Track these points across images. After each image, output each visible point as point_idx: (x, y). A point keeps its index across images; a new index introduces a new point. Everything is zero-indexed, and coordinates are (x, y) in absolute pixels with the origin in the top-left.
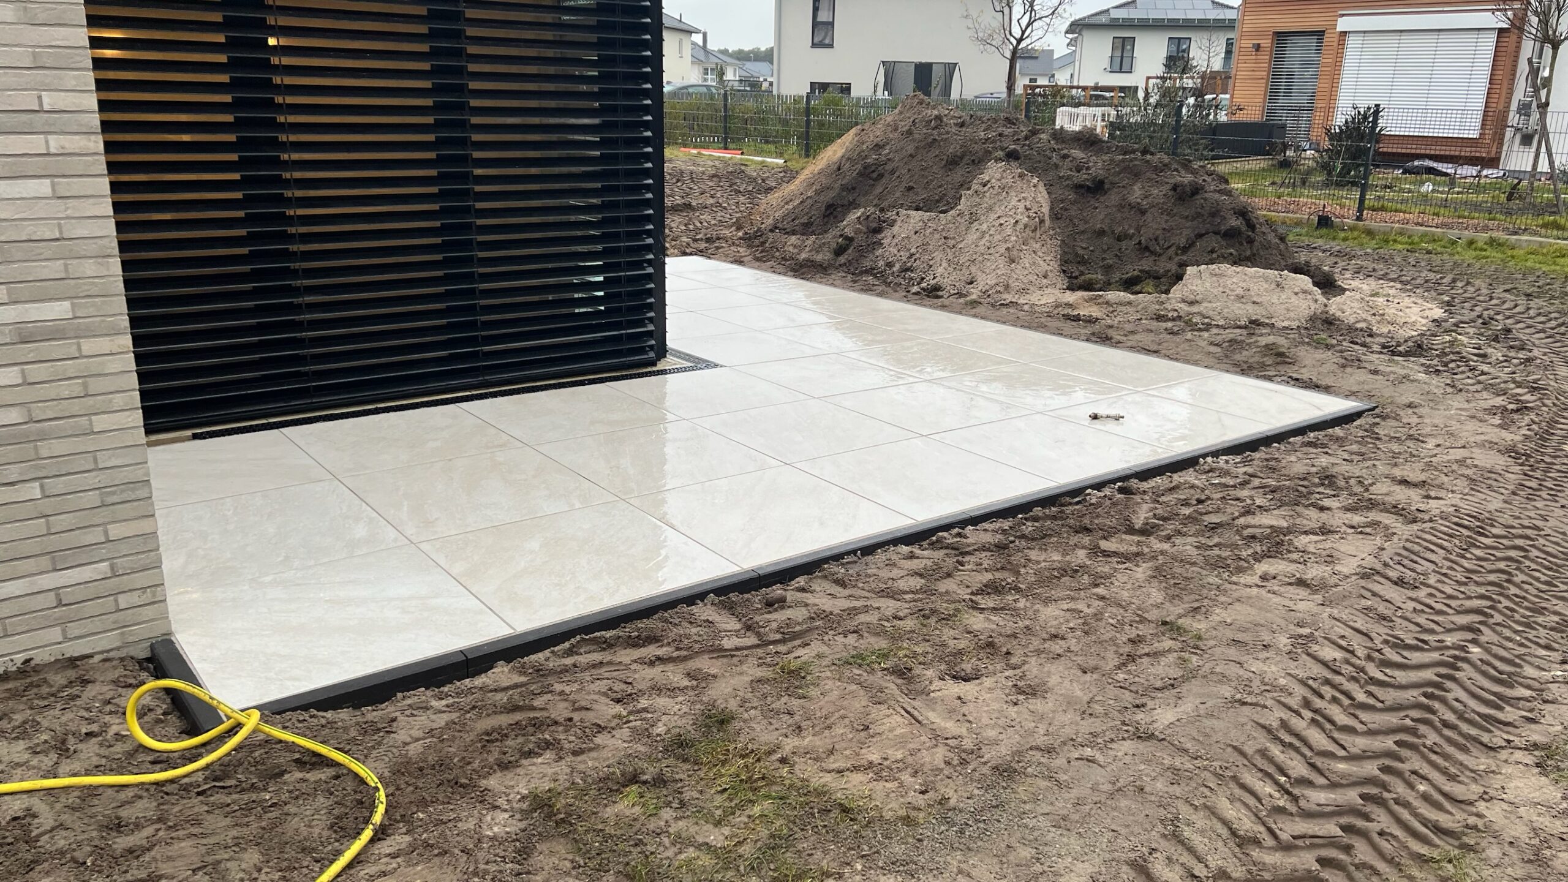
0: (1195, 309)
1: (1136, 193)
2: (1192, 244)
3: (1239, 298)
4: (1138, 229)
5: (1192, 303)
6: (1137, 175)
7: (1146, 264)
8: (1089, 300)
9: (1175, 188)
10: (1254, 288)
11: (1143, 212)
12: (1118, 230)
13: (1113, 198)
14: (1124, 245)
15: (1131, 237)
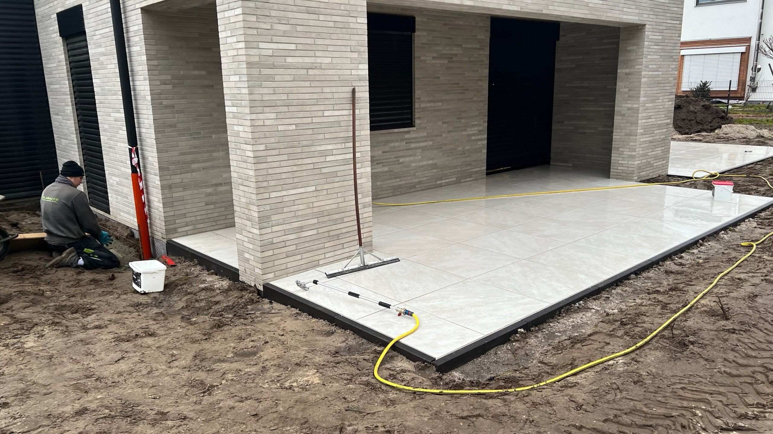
0: (727, 136)
1: (692, 108)
2: (712, 121)
3: (738, 132)
4: (695, 118)
5: (726, 134)
6: (690, 103)
7: (700, 127)
8: (697, 135)
9: (703, 106)
10: (741, 130)
11: (696, 113)
12: (689, 118)
13: (684, 110)
14: (692, 122)
15: (693, 120)
